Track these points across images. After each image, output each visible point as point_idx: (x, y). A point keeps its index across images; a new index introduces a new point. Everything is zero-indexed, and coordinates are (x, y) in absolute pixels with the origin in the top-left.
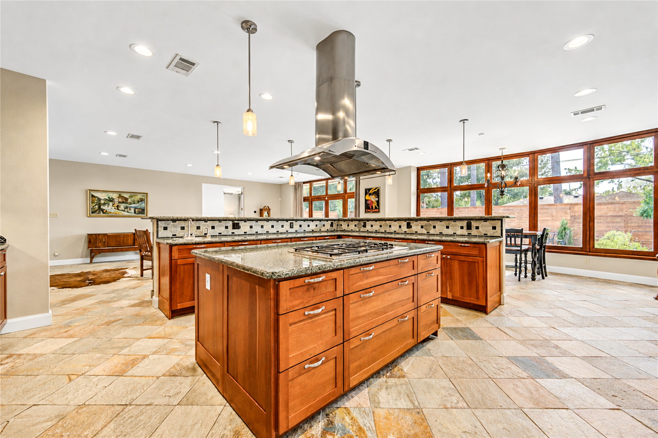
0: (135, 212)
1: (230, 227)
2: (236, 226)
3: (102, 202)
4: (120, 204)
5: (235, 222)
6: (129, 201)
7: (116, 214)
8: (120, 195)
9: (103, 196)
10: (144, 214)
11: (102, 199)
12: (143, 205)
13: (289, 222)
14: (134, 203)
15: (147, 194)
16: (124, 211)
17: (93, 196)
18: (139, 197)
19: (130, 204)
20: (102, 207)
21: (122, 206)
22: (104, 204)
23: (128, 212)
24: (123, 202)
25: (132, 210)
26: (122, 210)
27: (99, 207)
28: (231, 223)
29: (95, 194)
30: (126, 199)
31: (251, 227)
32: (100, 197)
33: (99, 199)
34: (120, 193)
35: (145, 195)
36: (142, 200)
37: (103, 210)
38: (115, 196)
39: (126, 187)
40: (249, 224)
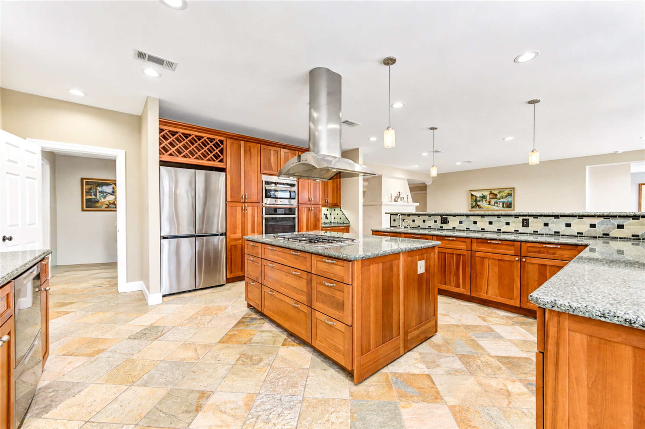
0: (503, 207)
1: (439, 222)
2: (445, 221)
3: (478, 199)
4: (491, 200)
5: (443, 217)
6: (498, 197)
7: (489, 208)
8: (491, 192)
9: (478, 194)
10: (511, 207)
11: (479, 196)
12: (510, 199)
13: (521, 219)
14: (502, 198)
15: (514, 188)
16: (494, 205)
17: (472, 195)
18: (507, 191)
19: (500, 199)
20: (478, 203)
21: (493, 202)
22: (479, 201)
23: (497, 206)
24: (493, 198)
25: (501, 205)
26: (493, 205)
27: (476, 204)
28: (439, 217)
29: (473, 193)
30: (496, 195)
31: (461, 222)
32: (477, 195)
33: (476, 197)
34: (491, 190)
35: (512, 189)
36: (509, 195)
37: (479, 206)
38: (486, 193)
39: (495, 184)
40: (458, 219)
